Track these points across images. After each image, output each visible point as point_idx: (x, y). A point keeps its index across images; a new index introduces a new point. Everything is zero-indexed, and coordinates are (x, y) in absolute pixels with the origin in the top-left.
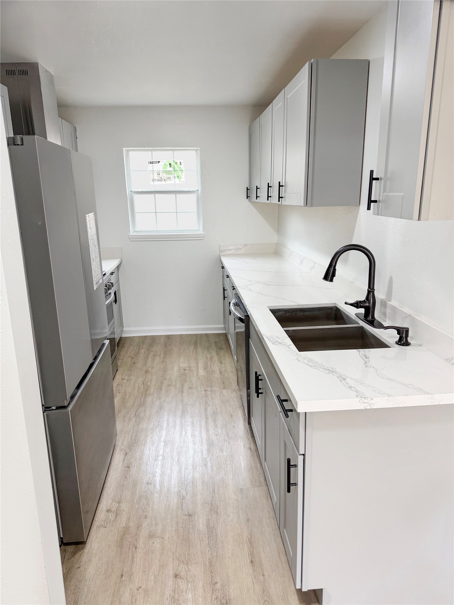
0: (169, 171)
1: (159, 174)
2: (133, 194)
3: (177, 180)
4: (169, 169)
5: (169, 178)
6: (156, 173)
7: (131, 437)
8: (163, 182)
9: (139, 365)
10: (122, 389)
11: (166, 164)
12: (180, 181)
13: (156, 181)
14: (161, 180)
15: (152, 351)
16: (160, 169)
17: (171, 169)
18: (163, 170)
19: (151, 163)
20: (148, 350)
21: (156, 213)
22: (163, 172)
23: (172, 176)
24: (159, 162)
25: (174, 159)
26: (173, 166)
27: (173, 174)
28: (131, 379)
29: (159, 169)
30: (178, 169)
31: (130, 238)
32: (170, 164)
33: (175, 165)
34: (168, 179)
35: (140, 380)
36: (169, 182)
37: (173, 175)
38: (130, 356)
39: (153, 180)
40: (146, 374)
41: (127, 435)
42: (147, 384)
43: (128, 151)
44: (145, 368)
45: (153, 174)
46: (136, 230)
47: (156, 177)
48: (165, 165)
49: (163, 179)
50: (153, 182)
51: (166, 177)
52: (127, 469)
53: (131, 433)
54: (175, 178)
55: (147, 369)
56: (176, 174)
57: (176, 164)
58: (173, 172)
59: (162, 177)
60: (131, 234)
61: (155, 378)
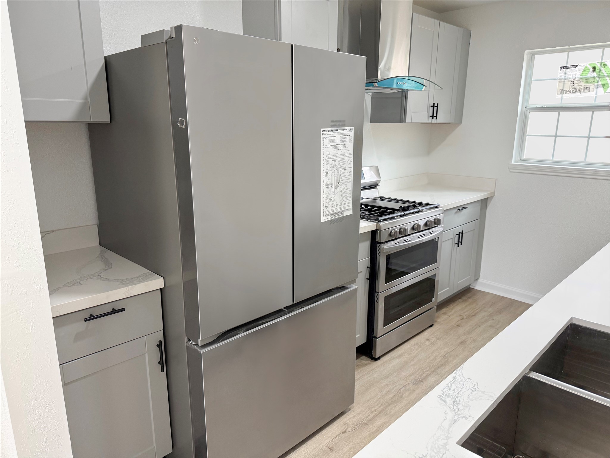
0: (591, 78)
1: (572, 83)
2: (528, 111)
3: (601, 91)
4: (590, 74)
5: (588, 89)
6: (568, 81)
7: (370, 414)
8: (578, 95)
9: (461, 331)
10: (416, 351)
11: (588, 67)
12: (605, 92)
13: (566, 93)
14: (574, 92)
15: (493, 319)
16: (577, 75)
17: (595, 75)
18: (581, 77)
19: (564, 68)
20: (490, 316)
21: (556, 136)
22: (579, 79)
23: (593, 85)
24: (577, 66)
25: (602, 59)
26: (598, 71)
27: (596, 81)
28: (437, 344)
29: (574, 76)
30: (606, 75)
31: (509, 168)
32: (594, 68)
33: (602, 69)
34: (586, 89)
35: (446, 350)
36: (586, 94)
37: (596, 84)
38: (462, 314)
39: (562, 92)
40: (459, 346)
41: (367, 410)
42: (448, 359)
43: (533, 55)
44: (464, 338)
45: (564, 84)
46: (522, 158)
47: (568, 87)
48: (586, 69)
49: (578, 90)
50: (561, 95)
51: (583, 87)
52: (328, 450)
53: (373, 409)
54: (597, 88)
55: (466, 340)
56: (601, 82)
57: (605, 67)
58: (597, 79)
59: (576, 87)
60: (513, 163)
61: (465, 355)
